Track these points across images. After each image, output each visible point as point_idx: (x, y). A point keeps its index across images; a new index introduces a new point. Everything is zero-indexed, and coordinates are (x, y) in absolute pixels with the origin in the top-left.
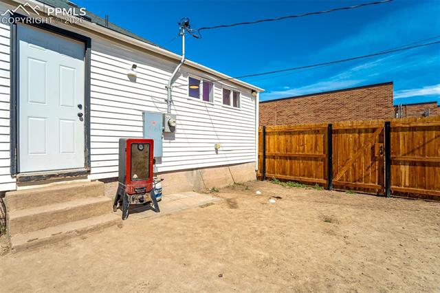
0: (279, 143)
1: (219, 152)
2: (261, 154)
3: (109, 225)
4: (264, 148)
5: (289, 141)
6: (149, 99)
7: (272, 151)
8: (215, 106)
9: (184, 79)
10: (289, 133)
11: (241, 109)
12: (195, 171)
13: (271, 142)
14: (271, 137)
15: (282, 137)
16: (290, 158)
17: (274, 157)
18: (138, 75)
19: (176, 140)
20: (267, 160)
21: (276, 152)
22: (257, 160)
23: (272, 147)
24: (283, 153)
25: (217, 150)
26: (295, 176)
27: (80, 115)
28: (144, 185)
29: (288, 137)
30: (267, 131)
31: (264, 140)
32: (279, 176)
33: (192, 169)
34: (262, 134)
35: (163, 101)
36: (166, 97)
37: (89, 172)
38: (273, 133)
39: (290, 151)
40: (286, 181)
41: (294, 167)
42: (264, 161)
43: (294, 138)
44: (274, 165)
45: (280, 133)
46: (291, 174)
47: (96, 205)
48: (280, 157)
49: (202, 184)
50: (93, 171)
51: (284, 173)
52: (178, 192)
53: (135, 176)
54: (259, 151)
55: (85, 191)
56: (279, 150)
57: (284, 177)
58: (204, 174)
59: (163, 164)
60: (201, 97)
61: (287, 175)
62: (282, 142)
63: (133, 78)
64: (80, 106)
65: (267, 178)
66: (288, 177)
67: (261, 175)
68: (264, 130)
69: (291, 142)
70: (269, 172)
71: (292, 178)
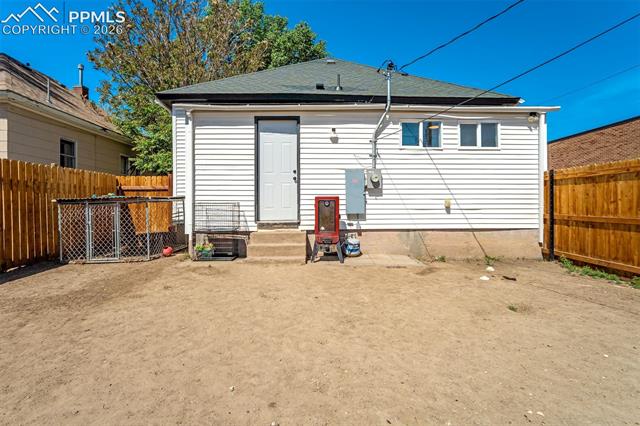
0: (575, 198)
1: (452, 211)
2: (548, 217)
3: (295, 262)
4: (552, 208)
5: (591, 194)
6: (352, 156)
7: (564, 211)
8: (444, 152)
9: (395, 126)
10: (590, 179)
11: (500, 147)
12: (412, 233)
13: (563, 196)
14: (564, 187)
15: (580, 188)
16: (593, 225)
17: (567, 223)
18: (339, 136)
19: (384, 197)
20: (556, 227)
21: (571, 214)
22: (542, 227)
23: (564, 206)
24: (582, 215)
25: (448, 209)
26: (601, 257)
27: (295, 178)
28: (330, 237)
29: (589, 185)
30: (556, 177)
31: (552, 193)
32: (574, 255)
33: (408, 230)
34: (548, 183)
35: (368, 156)
36: (371, 152)
37: (299, 223)
38: (564, 181)
39: (593, 213)
40: (581, 264)
41: (599, 241)
42: (552, 228)
43: (600, 189)
44: (567, 235)
45: (576, 181)
46: (594, 254)
47: (294, 247)
48: (577, 223)
49: (424, 250)
50: (302, 223)
51: (582, 251)
52: (387, 253)
53: (323, 228)
54: (546, 211)
55: (292, 236)
56: (574, 210)
57: (581, 257)
58: (426, 238)
59: (368, 222)
60: (421, 143)
61: (587, 255)
62: (581, 196)
63: (335, 140)
64: (295, 172)
65: (557, 258)
66: (589, 258)
67: (547, 251)
68: (552, 177)
69: (594, 196)
70: (561, 249)
71: (595, 260)
